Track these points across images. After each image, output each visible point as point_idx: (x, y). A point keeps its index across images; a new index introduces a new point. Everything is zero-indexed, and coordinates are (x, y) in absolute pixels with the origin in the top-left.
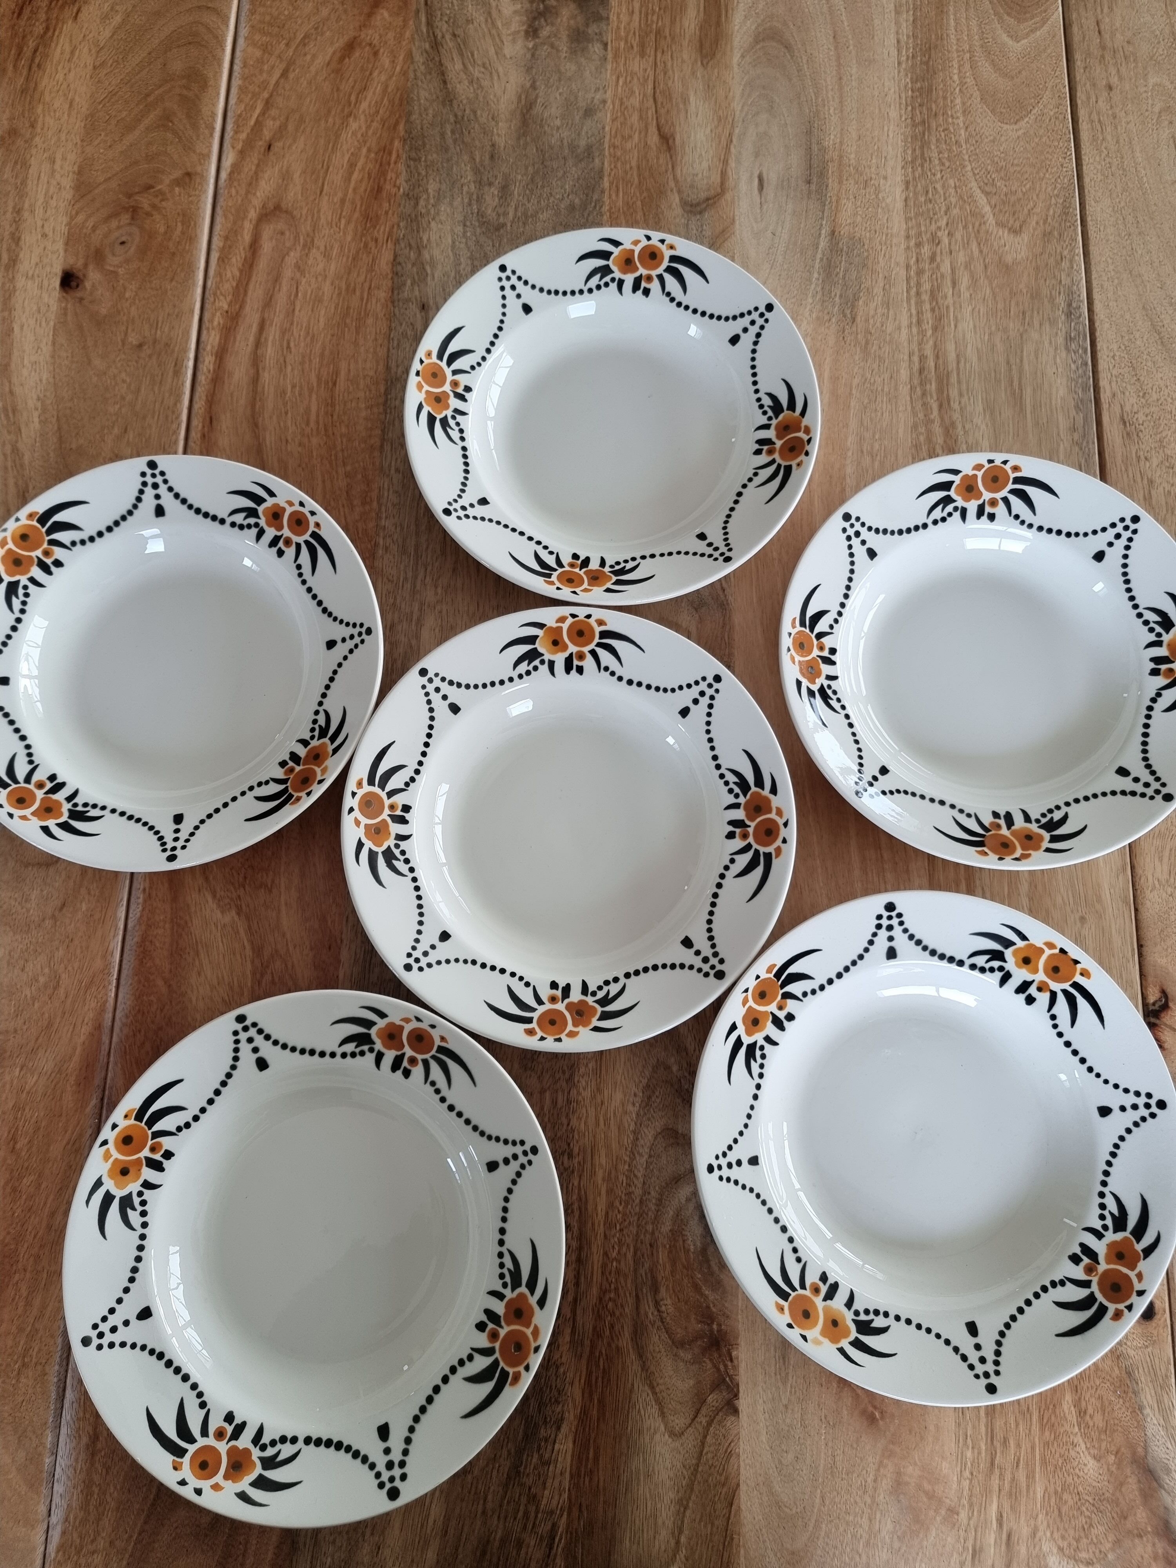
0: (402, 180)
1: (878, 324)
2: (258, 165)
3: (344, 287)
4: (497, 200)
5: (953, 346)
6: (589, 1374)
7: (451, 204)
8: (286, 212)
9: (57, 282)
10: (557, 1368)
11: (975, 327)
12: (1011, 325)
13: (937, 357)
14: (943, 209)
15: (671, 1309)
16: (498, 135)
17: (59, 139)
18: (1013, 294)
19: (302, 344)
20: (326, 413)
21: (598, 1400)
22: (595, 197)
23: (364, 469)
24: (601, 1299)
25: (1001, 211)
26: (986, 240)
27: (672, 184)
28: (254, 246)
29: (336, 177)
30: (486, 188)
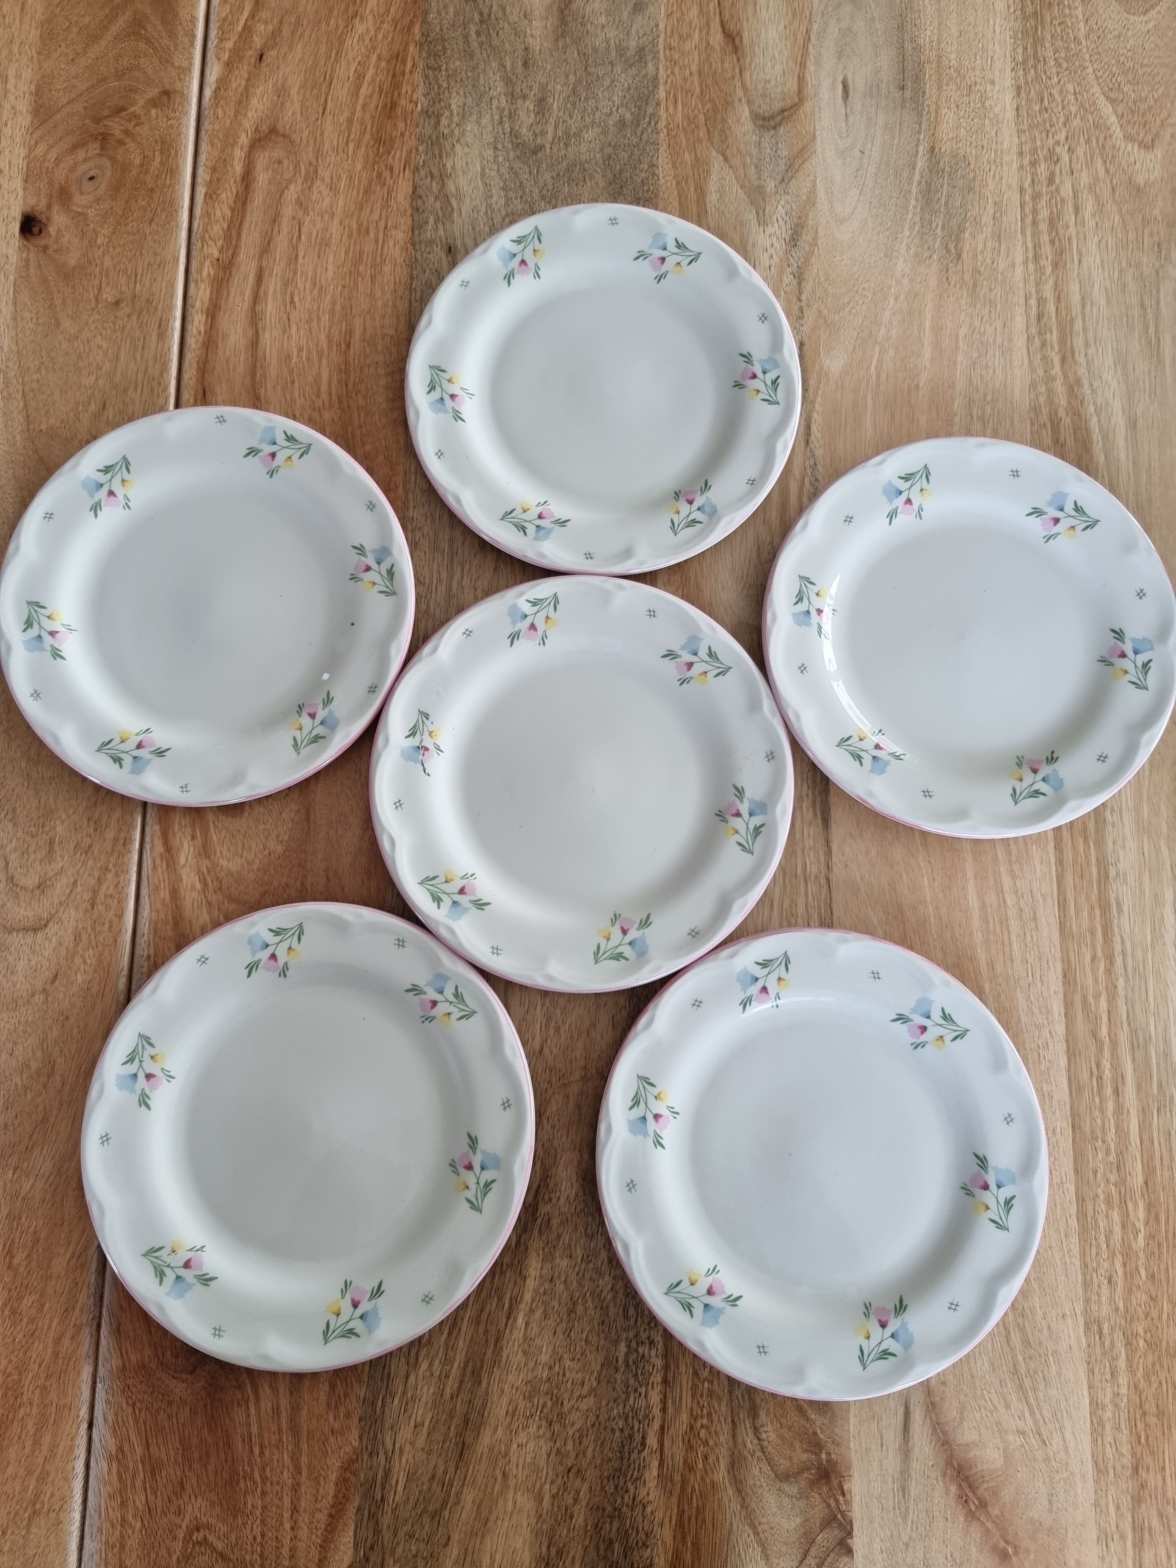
0: (419, 94)
1: (989, 261)
2: (248, 80)
3: (355, 226)
4: (533, 115)
5: (1077, 286)
6: (681, 1513)
7: (479, 123)
8: (284, 135)
9: (16, 227)
10: (644, 1507)
11: (1102, 262)
12: (1145, 258)
13: (1058, 299)
14: (1062, 120)
15: (773, 1436)
16: (532, 36)
17: (11, 51)
18: (1146, 222)
19: (309, 298)
20: (339, 381)
21: (692, 1544)
22: (650, 110)
23: (387, 448)
24: (692, 1427)
25: (1129, 122)
26: (1113, 157)
27: (740, 92)
28: (247, 178)
29: (341, 92)
30: (520, 102)
